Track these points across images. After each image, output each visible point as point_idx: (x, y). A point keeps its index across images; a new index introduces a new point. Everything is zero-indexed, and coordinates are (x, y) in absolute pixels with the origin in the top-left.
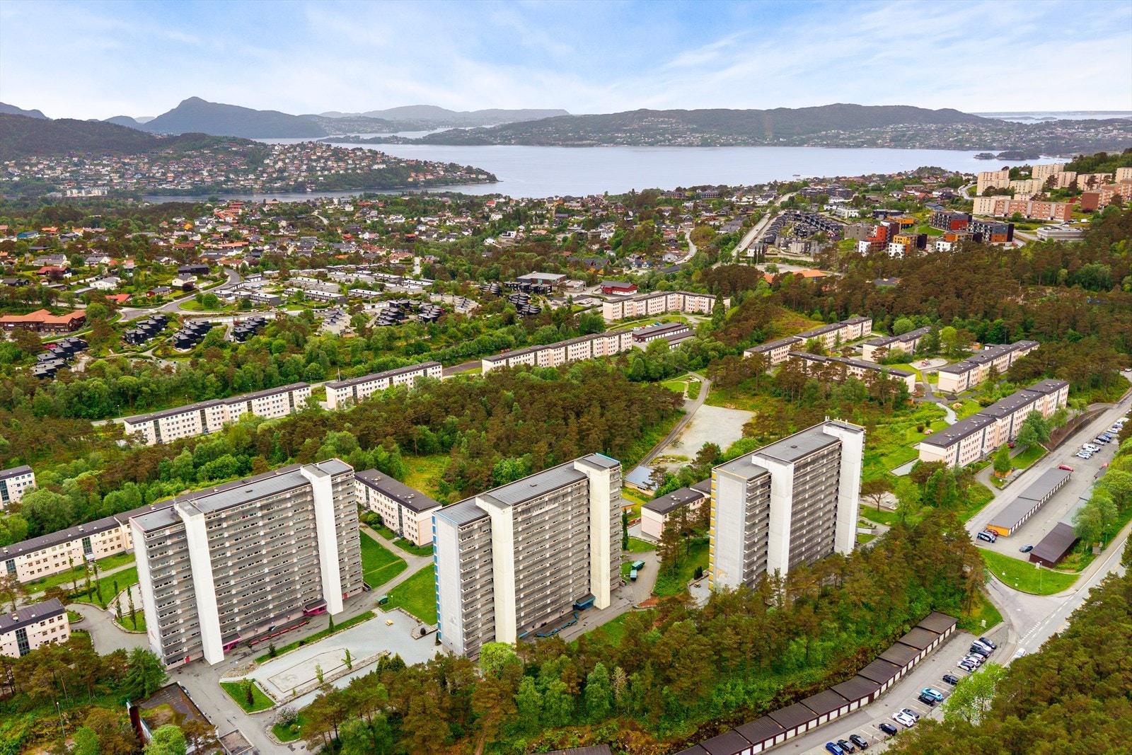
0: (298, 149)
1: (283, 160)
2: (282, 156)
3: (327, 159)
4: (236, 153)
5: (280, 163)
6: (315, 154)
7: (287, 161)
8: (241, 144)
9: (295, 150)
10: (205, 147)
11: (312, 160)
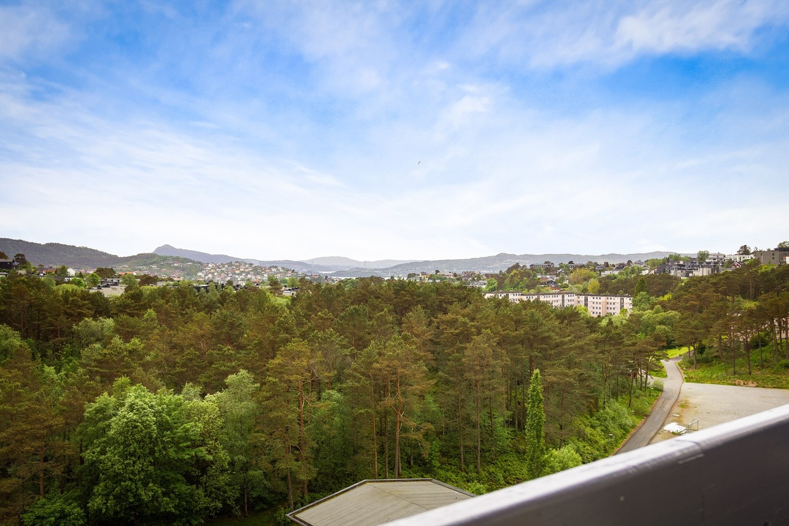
0: (226, 266)
1: (213, 274)
2: (213, 271)
3: (248, 273)
4: (177, 268)
5: (210, 276)
6: (239, 269)
7: (216, 274)
8: (182, 262)
9: (224, 267)
10: (154, 263)
11: (235, 274)
